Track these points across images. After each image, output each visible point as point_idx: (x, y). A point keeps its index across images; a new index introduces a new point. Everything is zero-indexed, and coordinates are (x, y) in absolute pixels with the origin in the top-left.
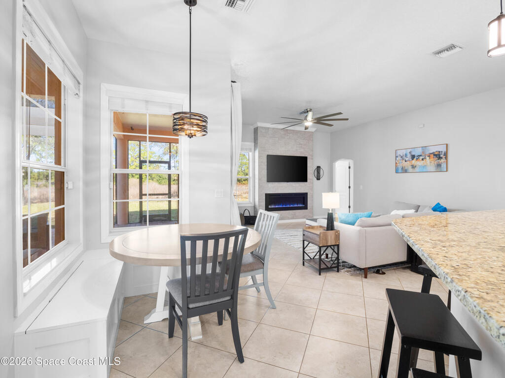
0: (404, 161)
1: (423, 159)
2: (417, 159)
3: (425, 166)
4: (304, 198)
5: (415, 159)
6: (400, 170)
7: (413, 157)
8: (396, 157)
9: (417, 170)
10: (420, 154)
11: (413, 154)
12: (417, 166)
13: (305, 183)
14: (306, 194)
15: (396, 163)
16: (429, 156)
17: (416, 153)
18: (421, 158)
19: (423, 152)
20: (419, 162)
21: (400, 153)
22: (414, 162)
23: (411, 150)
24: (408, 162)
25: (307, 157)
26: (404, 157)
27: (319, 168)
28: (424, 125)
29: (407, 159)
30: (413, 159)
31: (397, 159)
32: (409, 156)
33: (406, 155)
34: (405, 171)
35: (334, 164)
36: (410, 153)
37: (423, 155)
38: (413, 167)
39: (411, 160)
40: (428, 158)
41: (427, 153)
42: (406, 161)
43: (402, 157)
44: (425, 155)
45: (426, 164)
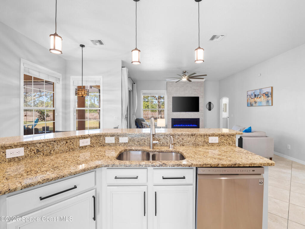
0: (251, 99)
1: (260, 97)
2: (257, 97)
3: (261, 102)
4: (197, 121)
5: (256, 97)
6: (249, 105)
7: (255, 96)
8: (248, 96)
9: (257, 104)
10: (258, 94)
11: (255, 94)
12: (257, 102)
13: (198, 112)
14: (199, 119)
15: (247, 100)
16: (263, 95)
17: (257, 93)
18: (259, 96)
19: (260, 93)
20: (258, 99)
21: (250, 93)
22: (256, 99)
23: (254, 91)
25: (199, 97)
27: (210, 103)
28: (261, 74)
29: (252, 97)
30: (255, 97)
32: (253, 95)
33: (252, 94)
34: (252, 105)
37: (260, 94)
38: (255, 102)
39: (254, 98)
40: (262, 96)
41: (262, 93)
42: (252, 99)
43: (250, 96)
44: (261, 94)
45: (261, 101)
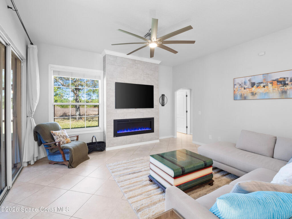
0: (243, 89)
1: (264, 87)
2: (257, 86)
4: (151, 122)
5: (255, 86)
6: (239, 98)
7: (253, 85)
8: (234, 85)
9: (257, 97)
10: (260, 82)
11: (253, 81)
13: (152, 109)
14: (153, 119)
15: (234, 91)
16: (272, 83)
17: (256, 80)
18: (262, 85)
19: (265, 79)
20: (259, 89)
21: (238, 81)
22: (254, 89)
23: (250, 78)
24: (248, 90)
25: (153, 86)
26: (243, 85)
27: (163, 96)
28: (265, 53)
29: (246, 87)
30: (253, 87)
31: (236, 86)
32: (248, 84)
33: (245, 83)
35: (175, 92)
36: (249, 80)
37: (264, 82)
38: (253, 94)
39: (251, 87)
40: (270, 85)
41: (270, 80)
42: (245, 89)
43: (240, 85)
44: (267, 82)
45: (268, 91)
